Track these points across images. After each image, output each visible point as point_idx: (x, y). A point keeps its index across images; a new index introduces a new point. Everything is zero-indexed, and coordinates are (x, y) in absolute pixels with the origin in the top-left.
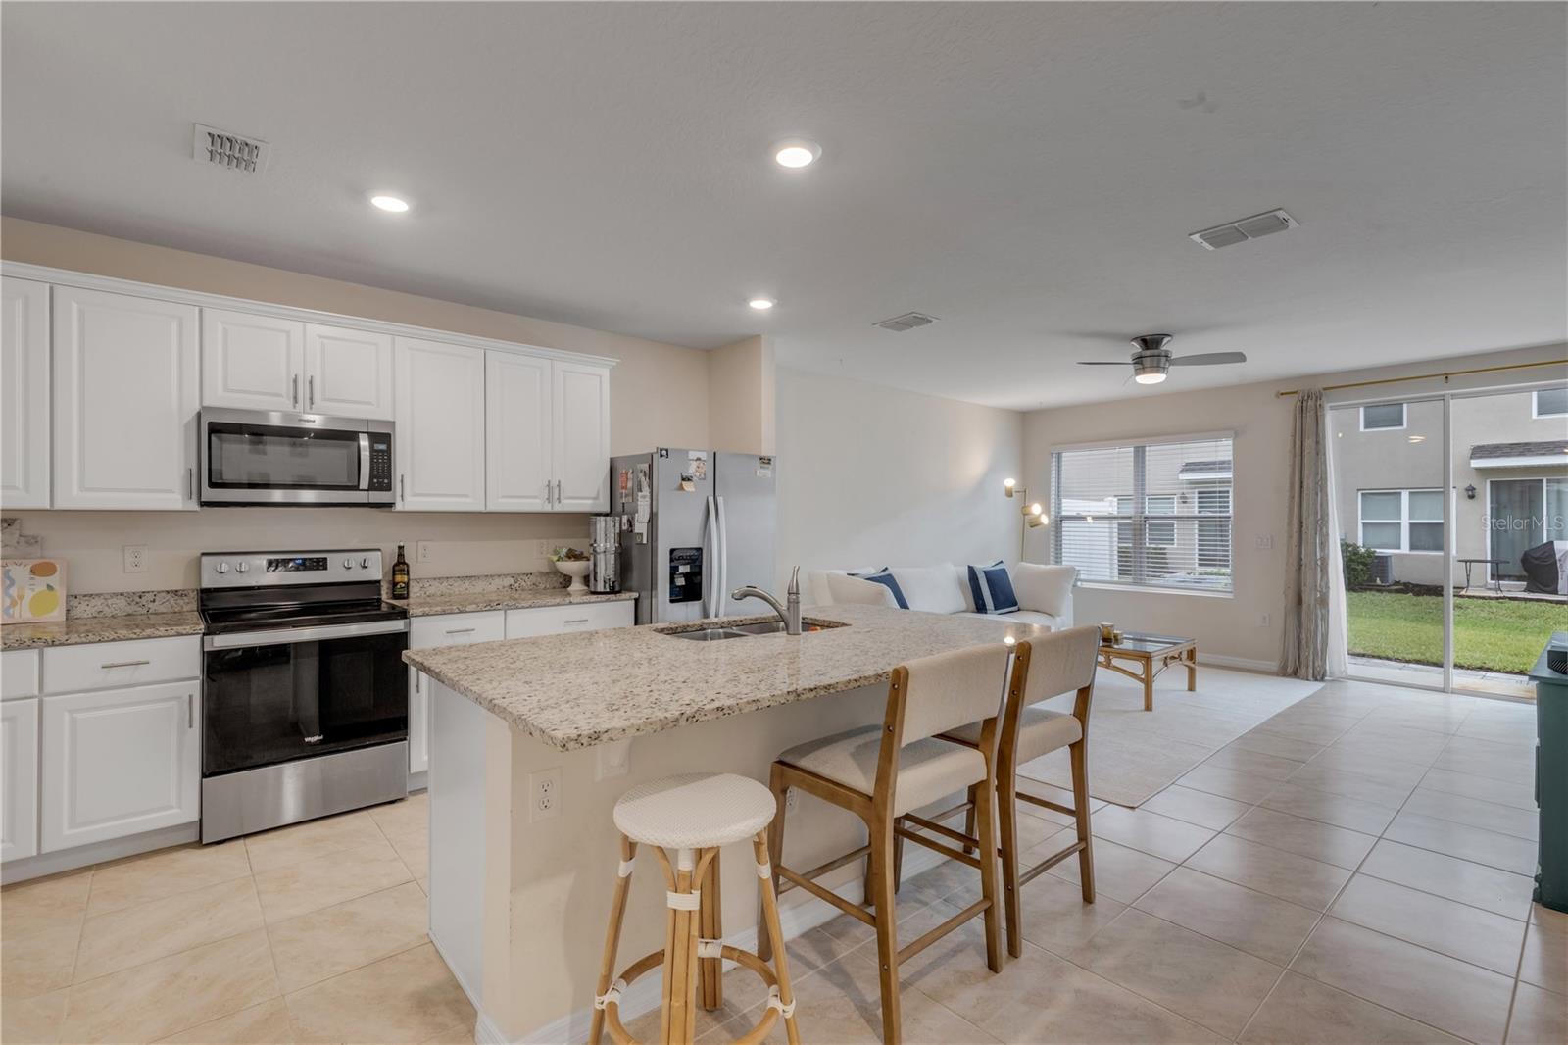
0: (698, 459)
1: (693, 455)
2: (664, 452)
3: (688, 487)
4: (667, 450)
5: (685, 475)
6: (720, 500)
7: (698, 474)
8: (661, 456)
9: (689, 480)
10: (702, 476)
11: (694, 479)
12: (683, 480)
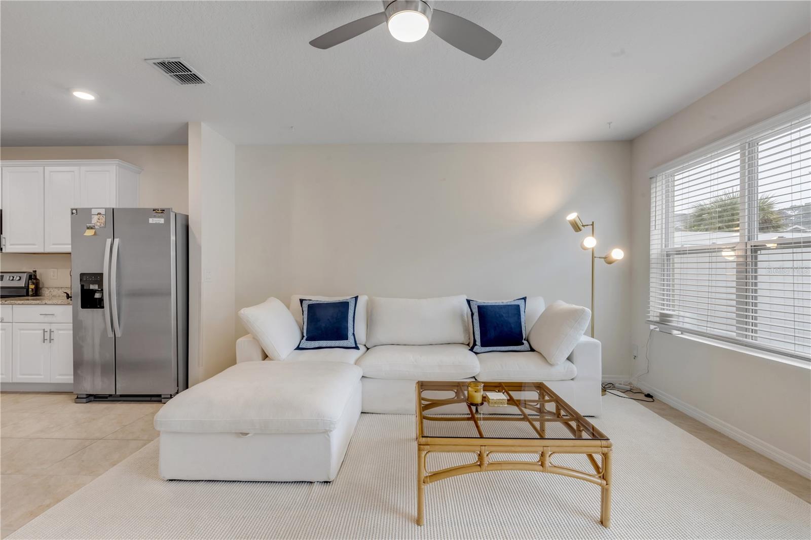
0: (99, 214)
1: (94, 212)
2: (74, 211)
3: (90, 233)
4: (76, 210)
5: (88, 225)
6: (117, 241)
7: (99, 224)
8: (72, 213)
9: (92, 228)
10: (103, 225)
11: (96, 227)
12: (88, 228)
